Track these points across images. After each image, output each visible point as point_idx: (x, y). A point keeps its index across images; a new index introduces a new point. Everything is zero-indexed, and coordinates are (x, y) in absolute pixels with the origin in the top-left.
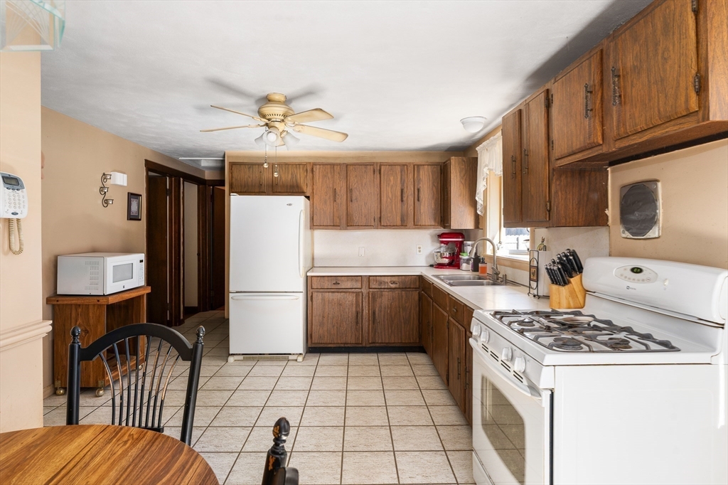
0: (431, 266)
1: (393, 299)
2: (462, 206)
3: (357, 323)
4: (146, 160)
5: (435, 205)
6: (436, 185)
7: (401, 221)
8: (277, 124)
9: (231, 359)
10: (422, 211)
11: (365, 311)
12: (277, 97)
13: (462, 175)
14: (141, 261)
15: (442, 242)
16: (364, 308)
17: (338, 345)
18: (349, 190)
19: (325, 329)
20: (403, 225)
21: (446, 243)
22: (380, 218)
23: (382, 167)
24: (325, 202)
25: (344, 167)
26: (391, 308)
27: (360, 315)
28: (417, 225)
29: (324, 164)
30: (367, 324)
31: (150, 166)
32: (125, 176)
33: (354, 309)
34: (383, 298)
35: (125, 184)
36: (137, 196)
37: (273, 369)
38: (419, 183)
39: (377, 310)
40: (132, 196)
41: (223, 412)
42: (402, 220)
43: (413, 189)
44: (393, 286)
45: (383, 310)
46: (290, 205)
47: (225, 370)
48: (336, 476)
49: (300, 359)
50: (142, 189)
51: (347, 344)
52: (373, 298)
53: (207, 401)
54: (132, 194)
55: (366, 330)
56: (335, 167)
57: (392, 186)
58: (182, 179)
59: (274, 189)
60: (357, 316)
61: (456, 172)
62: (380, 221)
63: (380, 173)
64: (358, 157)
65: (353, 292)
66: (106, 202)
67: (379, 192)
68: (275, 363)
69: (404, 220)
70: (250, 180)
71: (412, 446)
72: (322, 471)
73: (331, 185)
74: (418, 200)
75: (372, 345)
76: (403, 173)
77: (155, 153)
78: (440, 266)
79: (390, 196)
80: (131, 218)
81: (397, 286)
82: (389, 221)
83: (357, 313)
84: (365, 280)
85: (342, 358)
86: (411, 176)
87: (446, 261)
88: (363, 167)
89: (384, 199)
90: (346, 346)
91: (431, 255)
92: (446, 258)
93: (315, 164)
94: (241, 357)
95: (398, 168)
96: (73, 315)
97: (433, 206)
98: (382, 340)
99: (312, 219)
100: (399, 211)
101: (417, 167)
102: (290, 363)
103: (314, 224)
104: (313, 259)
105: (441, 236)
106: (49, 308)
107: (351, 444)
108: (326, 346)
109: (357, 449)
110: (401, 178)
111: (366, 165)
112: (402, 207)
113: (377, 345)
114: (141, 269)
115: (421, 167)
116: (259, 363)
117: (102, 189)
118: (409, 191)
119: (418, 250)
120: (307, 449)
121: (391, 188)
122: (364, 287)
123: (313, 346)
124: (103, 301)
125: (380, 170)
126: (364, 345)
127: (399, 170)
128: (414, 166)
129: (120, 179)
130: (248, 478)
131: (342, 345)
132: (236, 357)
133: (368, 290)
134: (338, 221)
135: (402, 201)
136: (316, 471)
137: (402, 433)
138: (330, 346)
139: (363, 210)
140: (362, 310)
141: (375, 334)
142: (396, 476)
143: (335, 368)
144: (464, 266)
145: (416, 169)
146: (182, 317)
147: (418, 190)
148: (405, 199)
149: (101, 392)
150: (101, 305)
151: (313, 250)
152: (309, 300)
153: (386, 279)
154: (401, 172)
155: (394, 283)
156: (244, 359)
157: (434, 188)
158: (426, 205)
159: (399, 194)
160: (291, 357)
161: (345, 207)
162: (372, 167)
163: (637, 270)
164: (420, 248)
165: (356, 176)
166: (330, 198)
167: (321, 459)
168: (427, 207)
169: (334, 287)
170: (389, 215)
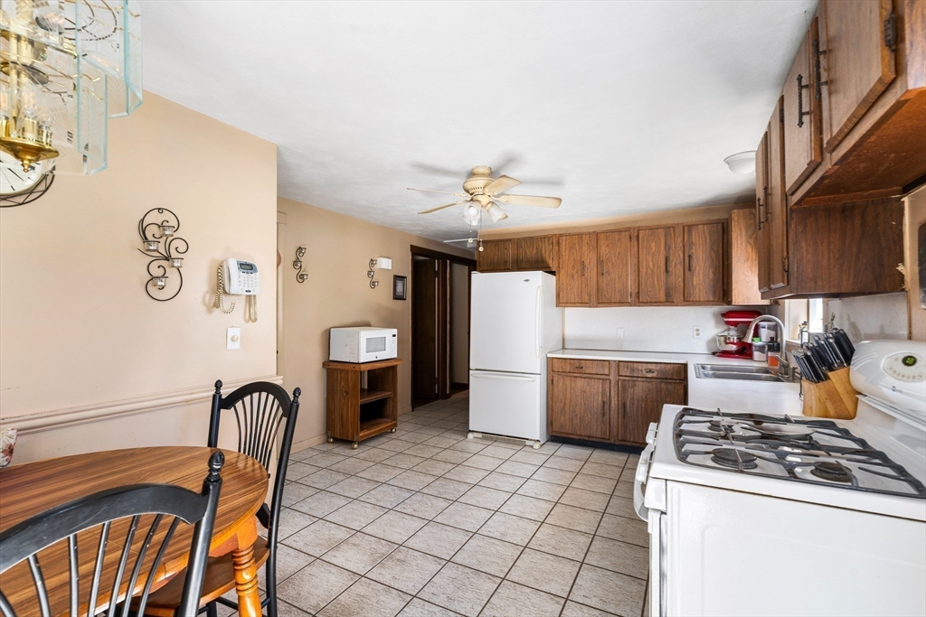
0: (714, 354)
1: (649, 391)
2: (750, 274)
3: (604, 414)
4: (411, 246)
5: (714, 273)
6: (715, 248)
7: (666, 296)
8: (479, 198)
9: (471, 436)
10: (695, 283)
11: (614, 402)
12: (481, 170)
13: (750, 233)
14: (394, 336)
15: (728, 323)
16: (612, 398)
17: (581, 438)
18: (600, 262)
19: (567, 417)
20: (669, 301)
21: (735, 324)
22: (638, 292)
23: (641, 232)
24: (573, 277)
25: (594, 237)
26: (647, 402)
27: (607, 406)
28: (688, 300)
29: (570, 235)
30: (616, 416)
31: (415, 251)
32: (390, 260)
33: (600, 398)
34: (636, 389)
35: (390, 268)
36: (403, 278)
37: (503, 451)
38: (691, 248)
39: (628, 402)
40: (397, 278)
41: (437, 482)
42: (668, 295)
43: (682, 256)
44: (650, 375)
45: (635, 402)
46: (527, 281)
47: (459, 446)
48: (503, 569)
49: (537, 446)
50: (407, 272)
51: (592, 437)
52: (623, 387)
53: (429, 469)
54: (397, 276)
55: (615, 424)
56: (584, 236)
57: (653, 256)
58: (448, 261)
59: (519, 265)
60: (604, 406)
61: (740, 230)
62: (638, 297)
63: (638, 240)
64: (616, 224)
65: (599, 379)
66: (373, 284)
67: (636, 263)
68: (510, 446)
69: (670, 296)
70: (496, 257)
71: (609, 563)
72: (494, 559)
73: (579, 258)
74: (690, 270)
75: (622, 443)
76: (668, 236)
77: (420, 238)
78: (725, 354)
79: (651, 266)
80: (396, 297)
81: (655, 375)
82: (649, 296)
83: (604, 403)
84: (613, 365)
85: (583, 452)
86: (679, 240)
87: (734, 348)
88: (616, 233)
89: (643, 270)
90: (591, 439)
91: (713, 341)
92: (733, 343)
93: (561, 235)
94: (480, 435)
95: (662, 232)
96: (339, 378)
97: (711, 276)
98: (634, 438)
99: (558, 295)
100: (663, 285)
101: (689, 228)
102: (526, 449)
103: (561, 301)
104: (563, 340)
105: (724, 315)
106: (325, 371)
107: (539, 543)
108: (567, 436)
109: (542, 549)
110: (666, 243)
111: (619, 231)
112: (667, 278)
113: (629, 444)
114: (394, 342)
115: (694, 228)
116: (495, 444)
117: (369, 273)
118: (677, 258)
119: (696, 332)
120: (491, 535)
121: (653, 257)
122: (612, 373)
123: (554, 434)
124: (357, 367)
125: (638, 236)
126: (612, 441)
127: (663, 234)
128: (684, 227)
129: (385, 263)
130: (424, 546)
131: (587, 438)
132: (476, 435)
133: (617, 378)
134: (587, 297)
135: (667, 271)
136: (488, 558)
137: (605, 546)
138: (572, 436)
139: (617, 285)
140: (610, 401)
141: (625, 430)
142: (568, 589)
143: (571, 461)
144: (756, 354)
145: (686, 230)
146: (448, 392)
147: (690, 256)
148: (670, 269)
149: (356, 446)
150: (356, 371)
151: (563, 330)
152: (551, 383)
153: (640, 366)
154: (666, 236)
155: (650, 371)
156: (483, 438)
157: (713, 254)
158: (701, 275)
159: (663, 263)
160: (528, 443)
161: (595, 282)
162: (627, 233)
163: (909, 361)
164: (698, 330)
165: (608, 245)
166: (577, 272)
167: (499, 548)
168: (702, 276)
169: (576, 370)
170: (650, 289)
